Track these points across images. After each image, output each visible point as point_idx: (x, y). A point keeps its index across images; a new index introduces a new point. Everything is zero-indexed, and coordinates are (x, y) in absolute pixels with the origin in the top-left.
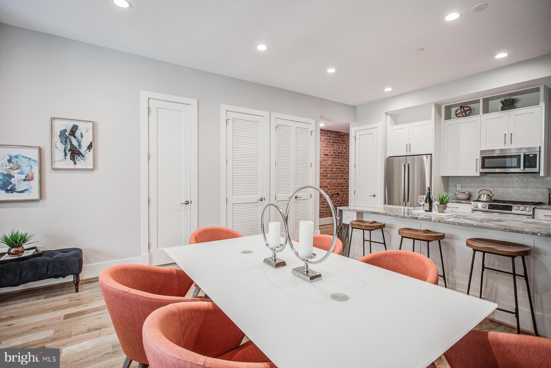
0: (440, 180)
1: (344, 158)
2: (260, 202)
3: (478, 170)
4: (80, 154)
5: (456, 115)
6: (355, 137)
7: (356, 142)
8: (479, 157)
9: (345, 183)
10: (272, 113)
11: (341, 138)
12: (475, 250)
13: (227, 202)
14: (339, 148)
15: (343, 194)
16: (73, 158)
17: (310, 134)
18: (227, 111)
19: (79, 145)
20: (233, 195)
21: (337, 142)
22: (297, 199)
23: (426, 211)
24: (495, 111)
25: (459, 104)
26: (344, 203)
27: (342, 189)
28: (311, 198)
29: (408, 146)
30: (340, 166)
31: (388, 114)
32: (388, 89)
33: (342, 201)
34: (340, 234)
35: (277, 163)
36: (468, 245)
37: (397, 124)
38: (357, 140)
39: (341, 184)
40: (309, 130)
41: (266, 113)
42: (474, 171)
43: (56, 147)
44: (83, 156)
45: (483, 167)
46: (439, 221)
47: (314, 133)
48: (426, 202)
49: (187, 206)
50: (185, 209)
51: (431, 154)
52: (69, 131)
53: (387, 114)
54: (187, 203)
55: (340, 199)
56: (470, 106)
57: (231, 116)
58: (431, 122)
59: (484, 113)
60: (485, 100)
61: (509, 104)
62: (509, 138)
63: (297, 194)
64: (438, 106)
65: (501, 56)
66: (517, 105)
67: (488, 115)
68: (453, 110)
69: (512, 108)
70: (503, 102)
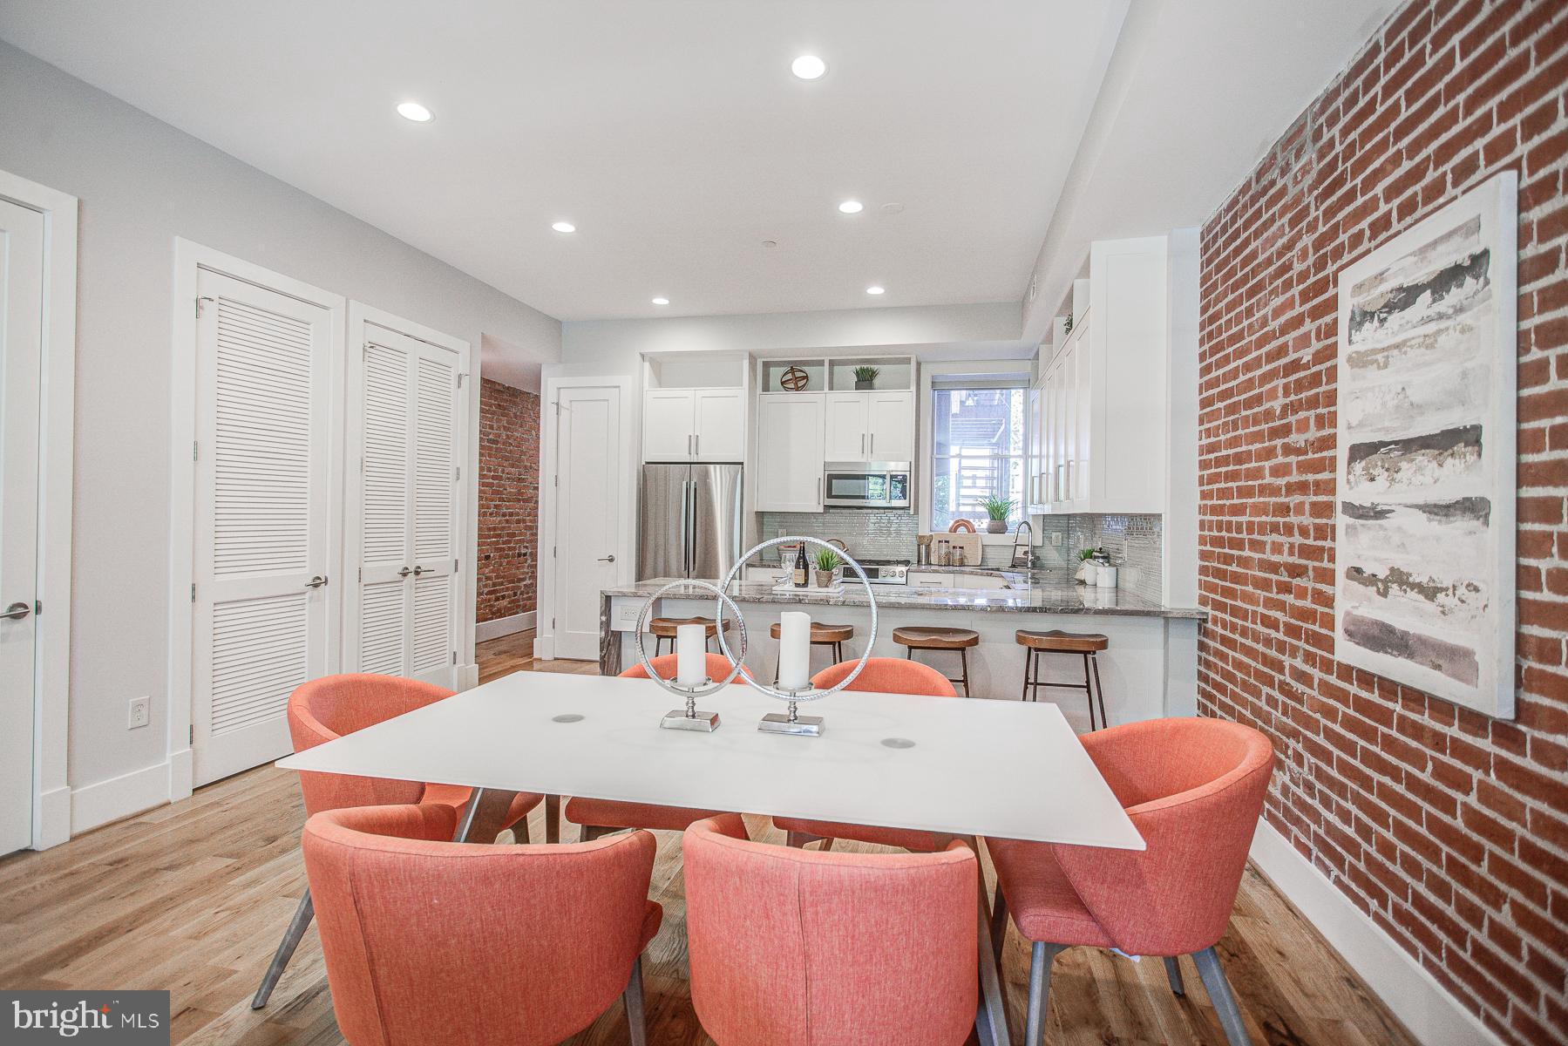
1: (502, 457)
2: (311, 592)
3: (822, 504)
5: (782, 383)
6: (557, 404)
7: (561, 418)
8: (821, 476)
9: (504, 528)
10: (352, 302)
11: (496, 399)
12: (910, 648)
13: (194, 597)
14: (491, 427)
15: (500, 557)
17: (454, 382)
18: (199, 266)
20: (217, 571)
21: (487, 408)
22: (419, 577)
23: (797, 585)
24: (844, 388)
25: (789, 362)
26: (502, 584)
27: (497, 543)
28: (456, 570)
29: (693, 443)
30: (494, 478)
31: (646, 358)
32: (660, 301)
33: (497, 577)
34: (606, 659)
35: (365, 464)
36: (897, 639)
37: (661, 387)
38: (563, 413)
39: (495, 529)
40: (452, 370)
41: (334, 300)
42: (815, 503)
45: (830, 495)
46: (844, 603)
47: (465, 381)
48: (797, 567)
49: (18, 625)
50: (5, 638)
51: (742, 464)
53: (643, 356)
54: (18, 612)
55: (493, 571)
56: (804, 369)
57: (213, 286)
58: (742, 392)
59: (831, 388)
60: (832, 363)
61: (866, 379)
62: (868, 443)
63: (419, 562)
64: (753, 358)
65: (876, 290)
66: (876, 381)
67: (837, 395)
68: (776, 374)
69: (871, 387)
70: (857, 373)
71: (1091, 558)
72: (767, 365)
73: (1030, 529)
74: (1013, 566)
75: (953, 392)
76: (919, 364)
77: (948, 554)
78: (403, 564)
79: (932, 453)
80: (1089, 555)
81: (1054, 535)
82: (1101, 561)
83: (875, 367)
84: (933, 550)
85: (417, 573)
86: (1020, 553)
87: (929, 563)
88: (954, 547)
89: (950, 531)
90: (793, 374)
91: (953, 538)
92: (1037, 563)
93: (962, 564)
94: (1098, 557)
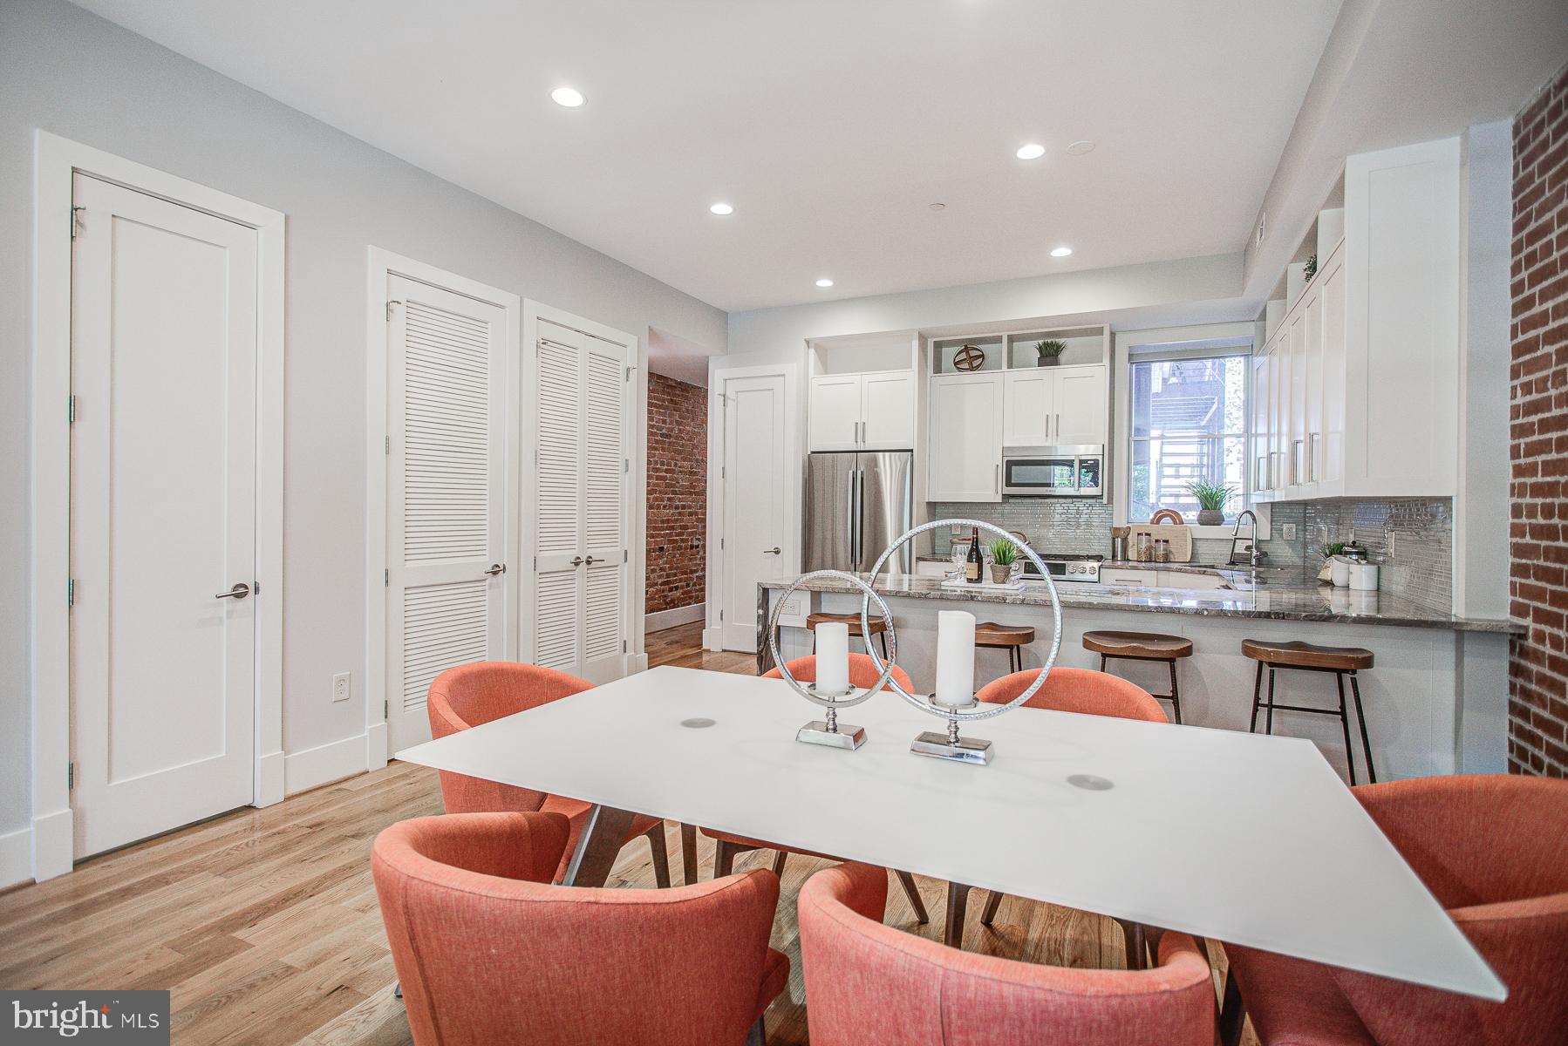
1: (675, 451)
2: (491, 579)
3: (1000, 491)
5: (956, 364)
6: (724, 396)
7: (727, 410)
8: (999, 460)
9: (677, 520)
10: (525, 300)
11: (669, 394)
12: (1104, 656)
13: (387, 582)
14: (664, 422)
15: (674, 549)
17: (622, 376)
18: (389, 272)
20: (408, 557)
21: (660, 403)
22: (591, 566)
23: (970, 580)
24: (1027, 365)
25: (963, 340)
26: (675, 575)
27: (671, 535)
28: (626, 561)
29: (860, 430)
30: (667, 471)
31: (812, 344)
32: (824, 283)
33: (670, 568)
35: (538, 454)
36: (1087, 645)
37: (826, 373)
38: (729, 402)
39: (668, 521)
40: (620, 363)
41: (509, 299)
42: (992, 492)
45: (1009, 483)
46: (1023, 602)
47: (633, 374)
48: (970, 560)
49: (240, 603)
50: (230, 614)
51: (912, 451)
53: (808, 342)
54: (240, 592)
55: (666, 563)
56: (980, 347)
57: (403, 290)
58: (912, 375)
59: (1010, 366)
60: (1011, 339)
61: (1050, 354)
62: (1052, 424)
63: (590, 552)
64: (923, 338)
65: (1061, 252)
66: (1063, 357)
67: (1016, 374)
68: (949, 354)
69: (1056, 363)
70: (1040, 349)
71: (1340, 553)
72: (938, 346)
73: (1254, 519)
74: (1232, 563)
75: (1153, 364)
76: (1113, 335)
77: (1149, 548)
78: (575, 553)
79: (1130, 435)
80: (1338, 550)
81: (1285, 527)
82: (1354, 557)
83: (1061, 341)
84: (1131, 544)
85: (589, 563)
86: (1240, 548)
87: (1125, 559)
88: (1157, 541)
89: (1152, 522)
90: (967, 353)
91: (1154, 530)
92: (1263, 560)
93: (1167, 560)
94: (1351, 553)
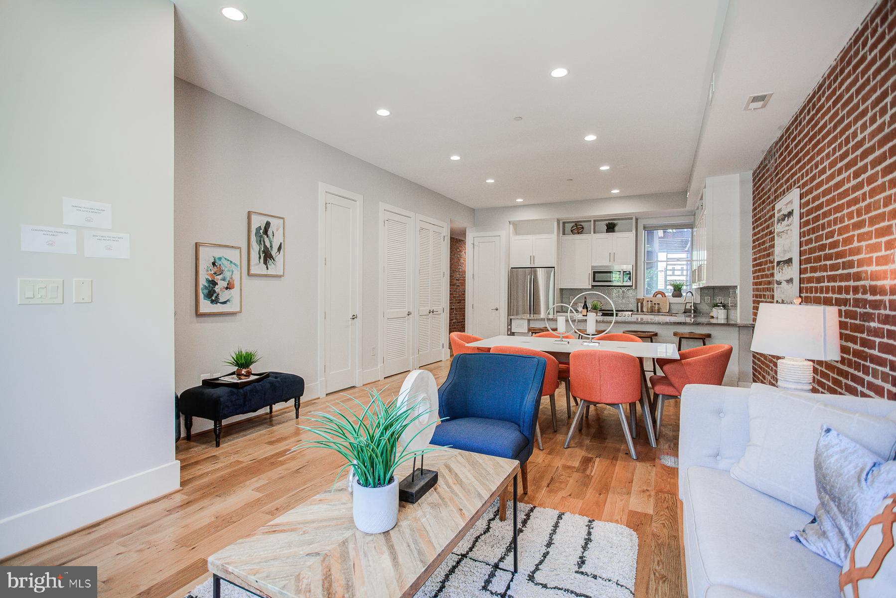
0: (557, 292)
2: (407, 317)
3: (590, 283)
4: (271, 257)
5: (572, 231)
6: (473, 244)
7: (475, 250)
8: (590, 272)
10: (417, 214)
13: (384, 316)
16: (265, 263)
17: (442, 239)
18: (385, 210)
19: (271, 247)
20: (388, 308)
22: (433, 314)
24: (602, 232)
25: (575, 221)
28: (444, 312)
29: (532, 258)
32: (520, 200)
37: (517, 235)
38: (476, 247)
40: (443, 234)
41: (412, 214)
42: (587, 284)
43: (253, 249)
44: (274, 260)
45: (594, 281)
47: (446, 238)
49: (353, 321)
50: (351, 325)
51: (554, 267)
52: (263, 228)
53: (510, 222)
54: (353, 318)
56: (582, 224)
57: (388, 216)
58: (554, 236)
59: (594, 233)
60: (595, 221)
61: (611, 228)
62: (612, 257)
63: (433, 308)
64: (558, 221)
65: (615, 191)
66: (616, 228)
67: (597, 235)
68: (569, 227)
69: (613, 231)
70: (607, 225)
71: (717, 306)
72: (564, 223)
73: (692, 295)
74: (685, 312)
75: (654, 231)
76: (637, 220)
77: (652, 307)
78: (429, 308)
79: (644, 260)
81: (706, 298)
82: (721, 307)
83: (615, 222)
84: (644, 305)
85: (433, 312)
86: (688, 307)
87: (642, 311)
88: (655, 304)
89: (653, 296)
90: (577, 226)
91: (655, 300)
92: (696, 311)
93: (659, 311)
94: (720, 306)
